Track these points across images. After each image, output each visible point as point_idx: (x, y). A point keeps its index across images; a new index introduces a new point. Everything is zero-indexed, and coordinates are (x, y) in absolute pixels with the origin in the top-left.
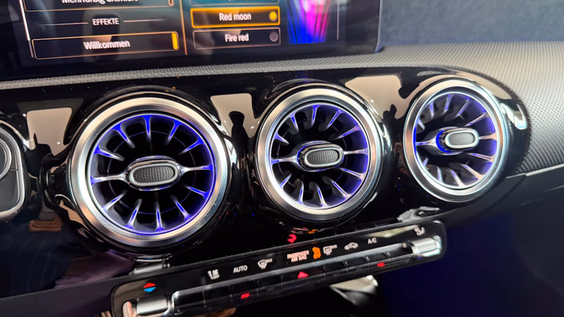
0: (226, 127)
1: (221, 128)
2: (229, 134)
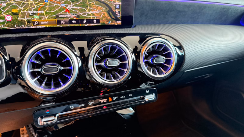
0: (77, 53)
1: (76, 53)
2: (79, 55)
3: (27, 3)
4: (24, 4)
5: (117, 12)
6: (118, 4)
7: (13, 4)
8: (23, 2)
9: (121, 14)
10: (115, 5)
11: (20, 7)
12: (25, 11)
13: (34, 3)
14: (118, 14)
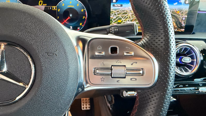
3: (127, 16)
4: (125, 17)
5: (183, 22)
6: (185, 16)
7: (119, 17)
8: (125, 16)
9: (185, 24)
10: (182, 18)
11: (123, 19)
12: (125, 21)
13: (131, 16)
14: (183, 24)
